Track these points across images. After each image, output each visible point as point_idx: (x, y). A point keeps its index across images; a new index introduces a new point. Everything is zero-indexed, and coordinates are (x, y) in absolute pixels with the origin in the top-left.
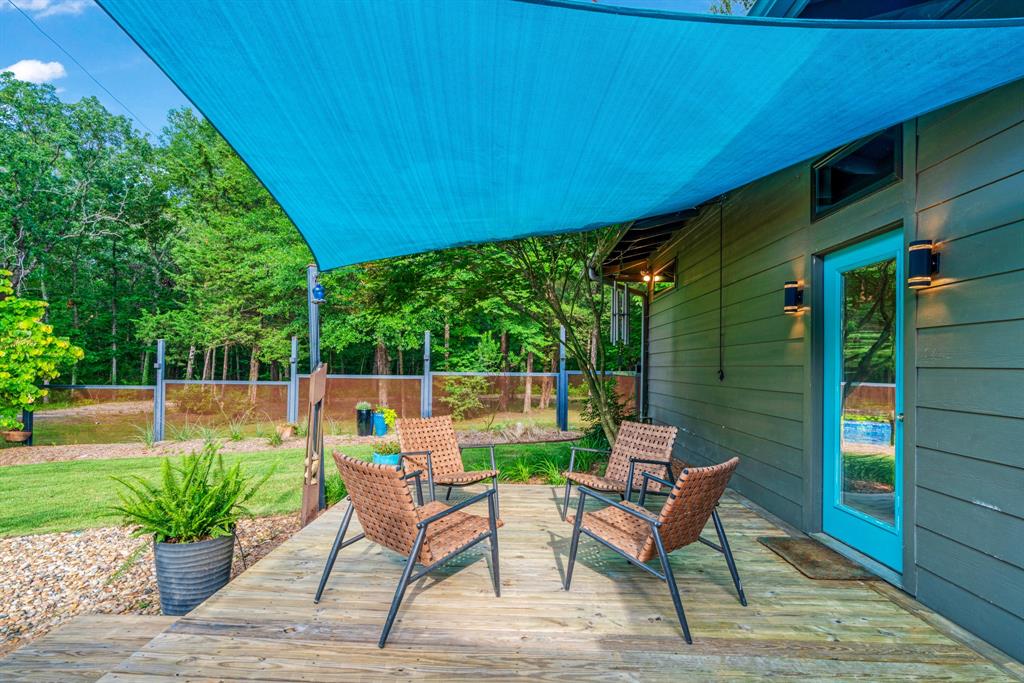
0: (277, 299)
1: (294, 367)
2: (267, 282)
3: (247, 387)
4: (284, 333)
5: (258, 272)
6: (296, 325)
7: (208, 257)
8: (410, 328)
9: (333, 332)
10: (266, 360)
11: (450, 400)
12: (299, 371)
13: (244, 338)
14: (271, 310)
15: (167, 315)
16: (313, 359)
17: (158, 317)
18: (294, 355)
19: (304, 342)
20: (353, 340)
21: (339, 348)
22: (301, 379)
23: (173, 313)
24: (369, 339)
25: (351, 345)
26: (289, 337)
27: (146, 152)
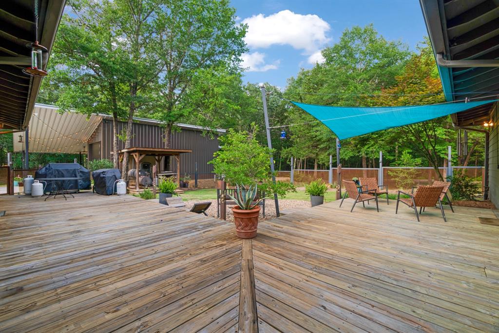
0: (324, 142)
1: (331, 166)
2: (321, 137)
3: (313, 172)
4: (327, 153)
5: (318, 133)
6: (331, 151)
7: (301, 129)
8: (375, 150)
9: (344, 152)
10: (320, 163)
11: (397, 179)
12: (333, 166)
13: (313, 156)
14: (322, 146)
15: (289, 149)
16: (338, 162)
17: (287, 150)
18: (331, 161)
19: (334, 156)
20: (352, 155)
21: (347, 158)
22: (333, 169)
23: (291, 148)
24: (358, 155)
25: (351, 157)
26: (329, 155)
27: (280, 95)
